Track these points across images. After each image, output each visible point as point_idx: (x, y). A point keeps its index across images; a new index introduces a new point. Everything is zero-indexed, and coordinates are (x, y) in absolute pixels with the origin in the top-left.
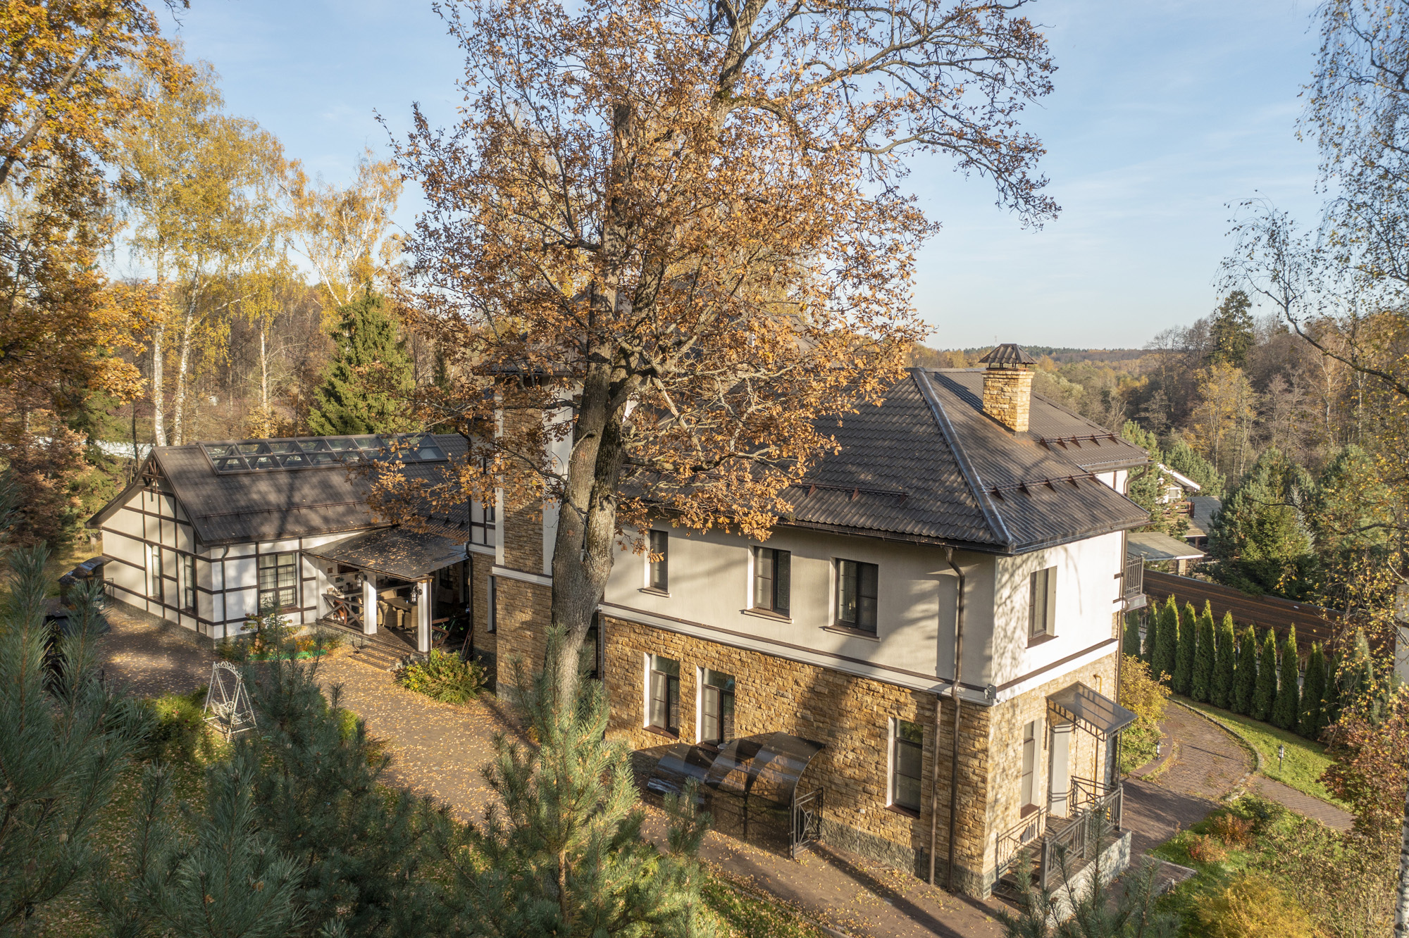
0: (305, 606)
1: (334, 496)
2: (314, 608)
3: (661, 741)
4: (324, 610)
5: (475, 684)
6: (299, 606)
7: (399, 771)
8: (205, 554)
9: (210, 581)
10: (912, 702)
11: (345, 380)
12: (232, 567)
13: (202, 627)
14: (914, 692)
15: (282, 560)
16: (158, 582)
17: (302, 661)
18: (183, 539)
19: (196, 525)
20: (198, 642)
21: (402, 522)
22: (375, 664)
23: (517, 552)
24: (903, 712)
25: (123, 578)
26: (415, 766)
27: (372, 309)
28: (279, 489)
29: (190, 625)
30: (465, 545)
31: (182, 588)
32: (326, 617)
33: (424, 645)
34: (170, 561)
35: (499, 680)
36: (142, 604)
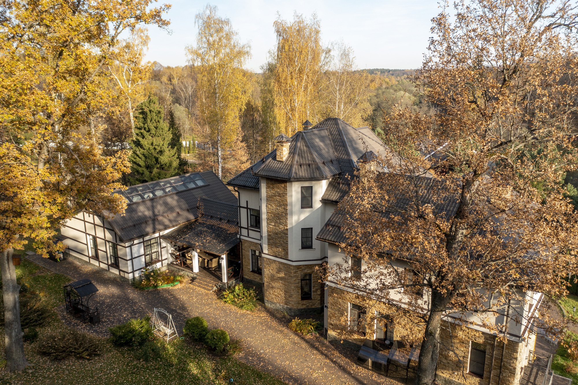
0: (163, 258)
2: (166, 259)
3: (356, 336)
4: (171, 260)
5: (255, 300)
6: (160, 259)
7: (247, 354)
8: (123, 244)
9: (126, 256)
10: (482, 337)
11: (143, 137)
12: (135, 248)
13: (122, 273)
14: (483, 333)
15: (153, 241)
16: (93, 250)
17: (171, 288)
18: (109, 236)
19: (119, 233)
20: (120, 279)
21: (199, 218)
22: (204, 288)
23: (275, 249)
24: (477, 340)
25: (76, 247)
26: (253, 351)
27: (152, 105)
28: (148, 209)
29: (115, 271)
30: (238, 236)
31: (109, 255)
32: (172, 263)
33: (225, 280)
34: (101, 243)
35: (266, 299)
36: (87, 259)
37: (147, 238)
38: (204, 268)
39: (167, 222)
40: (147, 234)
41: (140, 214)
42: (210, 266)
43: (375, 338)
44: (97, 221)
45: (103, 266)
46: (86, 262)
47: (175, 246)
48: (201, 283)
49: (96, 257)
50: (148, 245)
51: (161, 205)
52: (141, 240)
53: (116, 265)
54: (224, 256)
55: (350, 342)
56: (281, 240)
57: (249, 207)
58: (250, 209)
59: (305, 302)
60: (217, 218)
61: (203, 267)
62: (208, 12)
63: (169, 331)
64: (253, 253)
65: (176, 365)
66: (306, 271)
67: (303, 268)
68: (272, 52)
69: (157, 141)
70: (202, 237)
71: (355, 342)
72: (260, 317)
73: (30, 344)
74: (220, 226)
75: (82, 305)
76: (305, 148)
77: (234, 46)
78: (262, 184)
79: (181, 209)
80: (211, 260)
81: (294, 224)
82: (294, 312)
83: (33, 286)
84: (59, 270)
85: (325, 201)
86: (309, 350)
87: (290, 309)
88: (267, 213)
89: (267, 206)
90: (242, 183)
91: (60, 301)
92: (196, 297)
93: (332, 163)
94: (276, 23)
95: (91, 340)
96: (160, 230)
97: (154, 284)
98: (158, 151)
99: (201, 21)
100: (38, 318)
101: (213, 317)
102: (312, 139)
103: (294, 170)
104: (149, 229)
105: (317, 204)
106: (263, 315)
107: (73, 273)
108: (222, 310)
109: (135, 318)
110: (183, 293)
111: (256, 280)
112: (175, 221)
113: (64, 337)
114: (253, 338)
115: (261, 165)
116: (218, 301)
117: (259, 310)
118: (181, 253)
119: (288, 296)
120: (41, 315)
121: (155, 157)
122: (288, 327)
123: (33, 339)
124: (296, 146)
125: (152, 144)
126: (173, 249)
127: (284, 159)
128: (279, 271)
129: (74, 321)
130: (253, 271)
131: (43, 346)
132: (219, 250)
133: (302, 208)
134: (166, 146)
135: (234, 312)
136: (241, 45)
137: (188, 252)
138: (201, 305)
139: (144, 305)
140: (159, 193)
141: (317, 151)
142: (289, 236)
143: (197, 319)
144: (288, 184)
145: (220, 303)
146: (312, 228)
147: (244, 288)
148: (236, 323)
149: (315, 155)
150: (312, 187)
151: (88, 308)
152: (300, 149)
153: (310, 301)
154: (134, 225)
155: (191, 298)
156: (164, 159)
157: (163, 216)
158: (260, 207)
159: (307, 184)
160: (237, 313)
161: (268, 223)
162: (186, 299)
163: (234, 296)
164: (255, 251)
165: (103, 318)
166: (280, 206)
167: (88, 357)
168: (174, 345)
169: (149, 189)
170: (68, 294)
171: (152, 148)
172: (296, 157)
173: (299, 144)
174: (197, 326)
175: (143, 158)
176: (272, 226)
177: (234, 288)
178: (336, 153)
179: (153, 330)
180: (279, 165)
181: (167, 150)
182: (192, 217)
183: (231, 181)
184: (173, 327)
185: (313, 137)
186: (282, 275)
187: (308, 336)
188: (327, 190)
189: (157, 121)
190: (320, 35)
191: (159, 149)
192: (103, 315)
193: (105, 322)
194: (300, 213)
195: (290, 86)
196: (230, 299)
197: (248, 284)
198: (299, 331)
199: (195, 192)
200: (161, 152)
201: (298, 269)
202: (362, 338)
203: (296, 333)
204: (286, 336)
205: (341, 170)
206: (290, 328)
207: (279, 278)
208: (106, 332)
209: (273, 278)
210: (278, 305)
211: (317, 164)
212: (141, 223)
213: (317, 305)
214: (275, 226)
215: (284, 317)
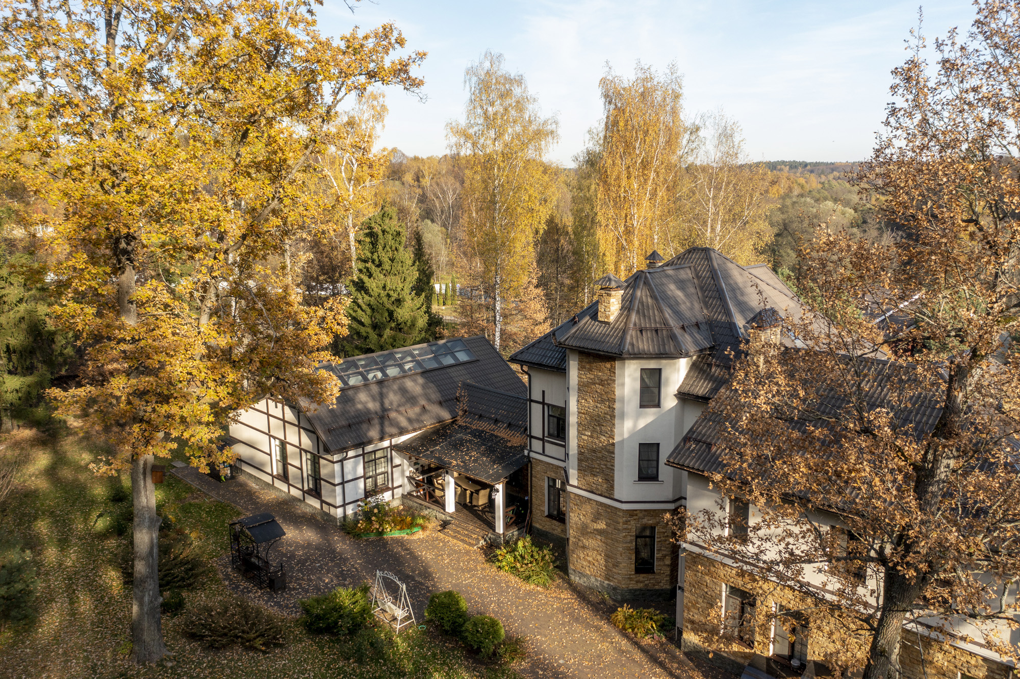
0: (395, 485)
1: (411, 400)
2: (401, 486)
3: (735, 647)
4: (408, 488)
5: (551, 567)
6: (390, 486)
7: (536, 665)
8: (329, 457)
9: (333, 477)
10: (982, 666)
11: (370, 276)
12: (348, 465)
13: (325, 507)
14: (985, 659)
15: (379, 454)
16: (280, 464)
17: (406, 537)
18: (306, 442)
19: (323, 437)
20: (322, 517)
21: (458, 418)
22: (462, 541)
23: (590, 479)
24: (973, 671)
25: (252, 458)
26: (545, 659)
27: (387, 221)
28: (373, 398)
29: (314, 503)
30: (526, 452)
31: (305, 475)
32: (409, 494)
33: (500, 528)
34: (293, 454)
35: (571, 566)
36: (268, 479)
37: (369, 448)
38: (465, 506)
39: (404, 422)
40: (370, 442)
41: (359, 406)
42: (474, 503)
43: (771, 653)
44: (289, 415)
45: (294, 492)
46: (267, 484)
47: (416, 464)
48: (458, 532)
49: (284, 477)
50: (370, 461)
51: (395, 393)
52: (360, 451)
53: (316, 492)
54: (500, 487)
55: (724, 657)
56: (603, 463)
57: (546, 401)
58: (549, 405)
59: (641, 577)
60: (490, 419)
61: (462, 504)
62: (487, 65)
63: (400, 613)
64: (551, 484)
65: (410, 673)
66: (645, 521)
67: (640, 515)
68: (595, 131)
69: (393, 282)
70: (462, 452)
71: (732, 658)
72: (560, 598)
73: (172, 618)
74: (495, 433)
75: (257, 557)
76: (650, 300)
77: (530, 122)
78: (571, 362)
79: (429, 400)
80: (477, 492)
81: (626, 436)
82: (622, 595)
83: (180, 520)
84: (223, 496)
85: (684, 397)
86: (647, 665)
87: (615, 589)
88: (579, 413)
89: (578, 401)
90: (535, 359)
91: (222, 548)
92: (449, 555)
93: (699, 328)
94: (603, 82)
95: (270, 620)
96: (392, 436)
97: (377, 529)
98: (393, 299)
99: (474, 79)
100: (187, 574)
101: (477, 594)
102: (663, 284)
103: (628, 338)
104: (374, 433)
105: (670, 401)
106: (567, 595)
107: (245, 502)
108: (493, 582)
109: (344, 585)
110: (427, 547)
111: (555, 532)
112: (418, 421)
113: (226, 610)
114: (546, 636)
115: (570, 328)
116: (487, 566)
117: (558, 587)
118: (425, 476)
119: (611, 565)
120: (191, 569)
121: (388, 310)
122: (609, 621)
123: (177, 609)
124: (633, 296)
125: (384, 287)
126: (412, 469)
127: (612, 319)
128: (596, 519)
129: (244, 584)
130: (550, 516)
131: (192, 622)
132: (492, 475)
133: (642, 406)
134: (406, 290)
135: (513, 587)
136: (541, 120)
137: (437, 476)
138: (457, 570)
139: (361, 564)
140: (392, 372)
141: (671, 307)
142: (617, 456)
143: (449, 594)
144: (617, 364)
145: (491, 570)
146: (658, 444)
147: (532, 544)
148: (517, 607)
149: (668, 313)
150: (659, 371)
151: (267, 563)
152: (641, 302)
153: (651, 576)
154: (349, 426)
155: (440, 558)
156: (403, 313)
157: (397, 411)
158: (566, 402)
159: (652, 364)
160: (519, 590)
161: (579, 431)
162: (432, 559)
163: (515, 557)
164: (554, 481)
165: (291, 582)
166: (603, 401)
167: (264, 648)
168: (407, 638)
169: (377, 364)
170: (236, 537)
171: (383, 293)
172: (634, 317)
173: (639, 293)
174: (448, 607)
175: (369, 311)
176: (586, 438)
177: (516, 543)
178: (705, 311)
179: (374, 608)
180: (602, 330)
181: (408, 298)
182: (446, 416)
183: (516, 355)
184: (408, 606)
185: (664, 280)
186: (601, 525)
187: (647, 641)
188: (687, 375)
189: (394, 248)
190: (682, 101)
191: (395, 296)
192: (292, 577)
193: (294, 589)
194: (638, 417)
195: (625, 191)
196: (508, 564)
197: (540, 539)
198: (630, 630)
199: (453, 372)
200: (399, 302)
201: (631, 516)
202: (747, 651)
203: (623, 633)
204: (605, 636)
205: (715, 341)
206: (614, 624)
207: (597, 530)
208: (294, 606)
209: (584, 531)
210: (593, 580)
211: (670, 330)
212: (361, 422)
213: (665, 585)
214: (591, 436)
215: (603, 602)
